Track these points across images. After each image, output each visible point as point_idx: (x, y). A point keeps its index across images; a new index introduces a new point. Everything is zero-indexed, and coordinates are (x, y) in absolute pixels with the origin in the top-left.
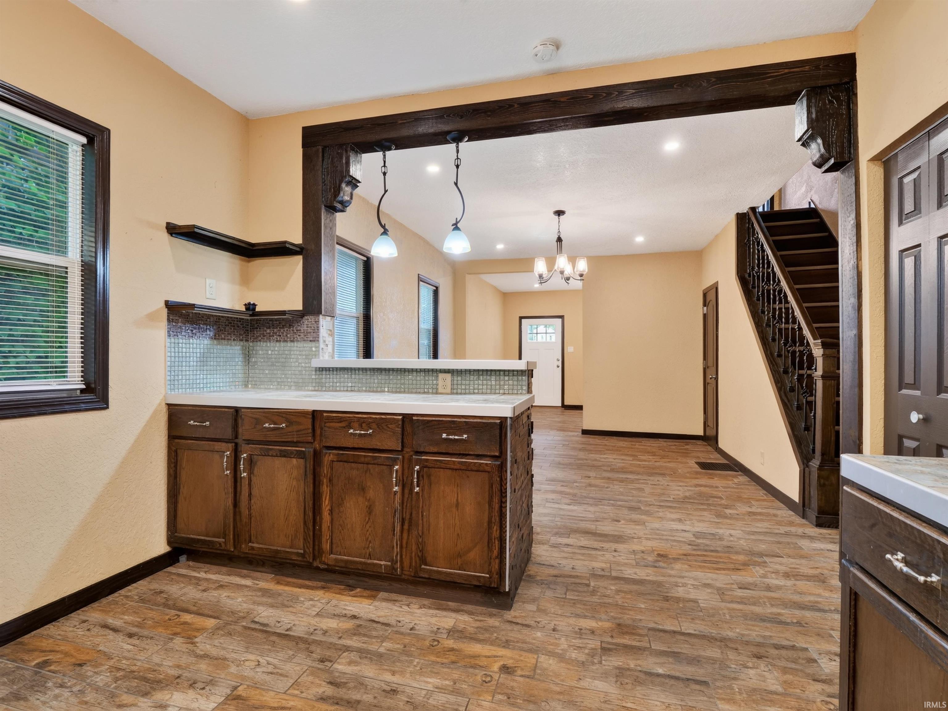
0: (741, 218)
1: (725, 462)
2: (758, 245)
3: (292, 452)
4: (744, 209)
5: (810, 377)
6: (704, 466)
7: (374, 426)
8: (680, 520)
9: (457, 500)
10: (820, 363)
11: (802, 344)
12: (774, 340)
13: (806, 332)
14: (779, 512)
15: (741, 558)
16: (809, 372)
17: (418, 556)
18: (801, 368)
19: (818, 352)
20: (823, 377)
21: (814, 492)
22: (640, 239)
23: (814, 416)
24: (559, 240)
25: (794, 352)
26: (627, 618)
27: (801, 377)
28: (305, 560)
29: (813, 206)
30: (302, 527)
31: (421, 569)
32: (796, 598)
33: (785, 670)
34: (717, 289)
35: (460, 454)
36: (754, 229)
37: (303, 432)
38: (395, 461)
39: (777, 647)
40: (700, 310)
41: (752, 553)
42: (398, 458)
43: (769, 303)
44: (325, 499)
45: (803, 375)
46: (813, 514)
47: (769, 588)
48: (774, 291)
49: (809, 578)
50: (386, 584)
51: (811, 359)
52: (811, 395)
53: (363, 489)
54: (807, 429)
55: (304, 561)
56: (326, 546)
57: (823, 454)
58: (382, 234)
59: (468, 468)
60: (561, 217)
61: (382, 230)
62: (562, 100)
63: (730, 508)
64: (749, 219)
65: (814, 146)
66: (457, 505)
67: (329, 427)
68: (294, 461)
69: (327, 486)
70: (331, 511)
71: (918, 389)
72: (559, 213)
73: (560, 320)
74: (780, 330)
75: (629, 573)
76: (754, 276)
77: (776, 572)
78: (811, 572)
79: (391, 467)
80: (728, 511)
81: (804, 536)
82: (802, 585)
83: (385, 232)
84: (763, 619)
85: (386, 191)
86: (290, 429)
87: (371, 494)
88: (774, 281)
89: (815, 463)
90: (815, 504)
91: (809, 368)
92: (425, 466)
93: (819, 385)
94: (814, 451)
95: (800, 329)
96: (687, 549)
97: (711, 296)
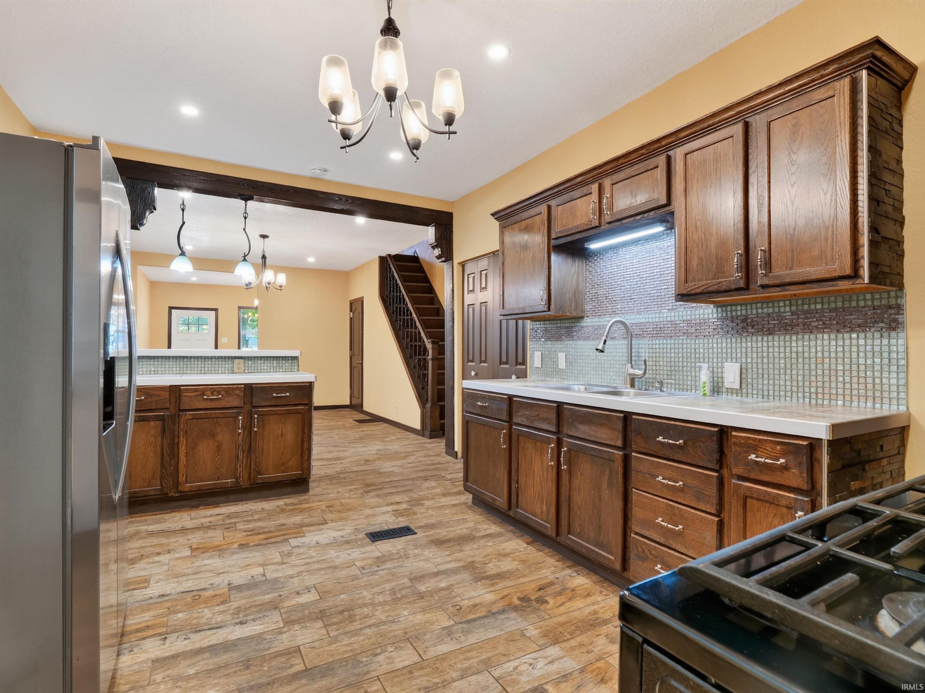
0: (382, 260)
1: (369, 418)
2: (393, 280)
3: (150, 416)
4: (384, 254)
5: (425, 360)
6: (360, 421)
7: (223, 393)
8: (364, 447)
9: (282, 432)
10: (430, 351)
11: (420, 341)
12: (403, 338)
13: (423, 335)
14: (410, 436)
15: (403, 455)
16: (424, 357)
17: (256, 471)
18: (420, 355)
19: (429, 346)
20: (433, 359)
21: (428, 422)
22: (311, 260)
23: (428, 381)
24: (264, 257)
25: (416, 346)
26: (368, 482)
27: (419, 360)
28: (163, 492)
29: (416, 255)
30: (159, 468)
31: (258, 478)
32: (431, 462)
33: (436, 481)
34: (362, 302)
35: (285, 405)
36: (390, 269)
37: (161, 401)
38: (239, 414)
39: (431, 476)
40: (347, 315)
41: (406, 452)
42: (241, 412)
43: (400, 315)
44: (182, 446)
45: (421, 359)
46: (427, 433)
47: (420, 462)
48: (404, 308)
49: (434, 456)
50: (223, 498)
51: (425, 349)
52: (425, 370)
53: (213, 435)
54: (423, 388)
55: (162, 494)
56: (182, 479)
57: (432, 400)
58: (180, 255)
59: (290, 412)
60: (265, 239)
61: (180, 252)
62: (321, 196)
63: (386, 438)
64: (387, 261)
65: (436, 250)
66: (282, 436)
67: (185, 396)
68: (152, 423)
69: (183, 437)
70: (187, 454)
71: (474, 362)
72: (264, 237)
73: (213, 313)
74: (407, 332)
75: (355, 469)
76: (390, 298)
77: (421, 456)
78: (434, 454)
79: (236, 418)
80: (386, 439)
81: (426, 443)
82: (432, 458)
83: (183, 254)
84: (422, 471)
85: (184, 223)
86: (149, 400)
87: (220, 437)
88: (404, 303)
89: (429, 405)
90: (429, 427)
91: (424, 355)
92: (260, 414)
93: (430, 363)
94: (427, 400)
95: (419, 333)
96: (377, 456)
97: (358, 306)
